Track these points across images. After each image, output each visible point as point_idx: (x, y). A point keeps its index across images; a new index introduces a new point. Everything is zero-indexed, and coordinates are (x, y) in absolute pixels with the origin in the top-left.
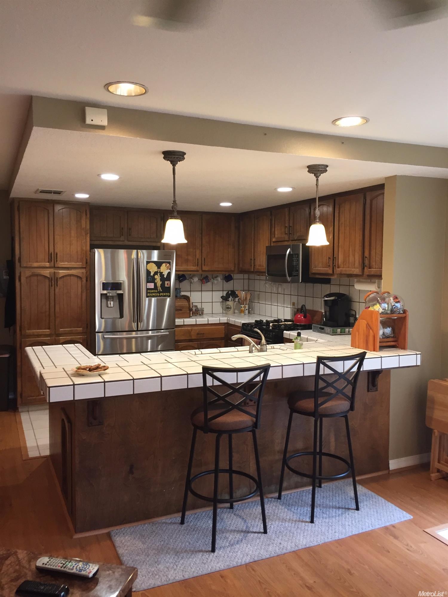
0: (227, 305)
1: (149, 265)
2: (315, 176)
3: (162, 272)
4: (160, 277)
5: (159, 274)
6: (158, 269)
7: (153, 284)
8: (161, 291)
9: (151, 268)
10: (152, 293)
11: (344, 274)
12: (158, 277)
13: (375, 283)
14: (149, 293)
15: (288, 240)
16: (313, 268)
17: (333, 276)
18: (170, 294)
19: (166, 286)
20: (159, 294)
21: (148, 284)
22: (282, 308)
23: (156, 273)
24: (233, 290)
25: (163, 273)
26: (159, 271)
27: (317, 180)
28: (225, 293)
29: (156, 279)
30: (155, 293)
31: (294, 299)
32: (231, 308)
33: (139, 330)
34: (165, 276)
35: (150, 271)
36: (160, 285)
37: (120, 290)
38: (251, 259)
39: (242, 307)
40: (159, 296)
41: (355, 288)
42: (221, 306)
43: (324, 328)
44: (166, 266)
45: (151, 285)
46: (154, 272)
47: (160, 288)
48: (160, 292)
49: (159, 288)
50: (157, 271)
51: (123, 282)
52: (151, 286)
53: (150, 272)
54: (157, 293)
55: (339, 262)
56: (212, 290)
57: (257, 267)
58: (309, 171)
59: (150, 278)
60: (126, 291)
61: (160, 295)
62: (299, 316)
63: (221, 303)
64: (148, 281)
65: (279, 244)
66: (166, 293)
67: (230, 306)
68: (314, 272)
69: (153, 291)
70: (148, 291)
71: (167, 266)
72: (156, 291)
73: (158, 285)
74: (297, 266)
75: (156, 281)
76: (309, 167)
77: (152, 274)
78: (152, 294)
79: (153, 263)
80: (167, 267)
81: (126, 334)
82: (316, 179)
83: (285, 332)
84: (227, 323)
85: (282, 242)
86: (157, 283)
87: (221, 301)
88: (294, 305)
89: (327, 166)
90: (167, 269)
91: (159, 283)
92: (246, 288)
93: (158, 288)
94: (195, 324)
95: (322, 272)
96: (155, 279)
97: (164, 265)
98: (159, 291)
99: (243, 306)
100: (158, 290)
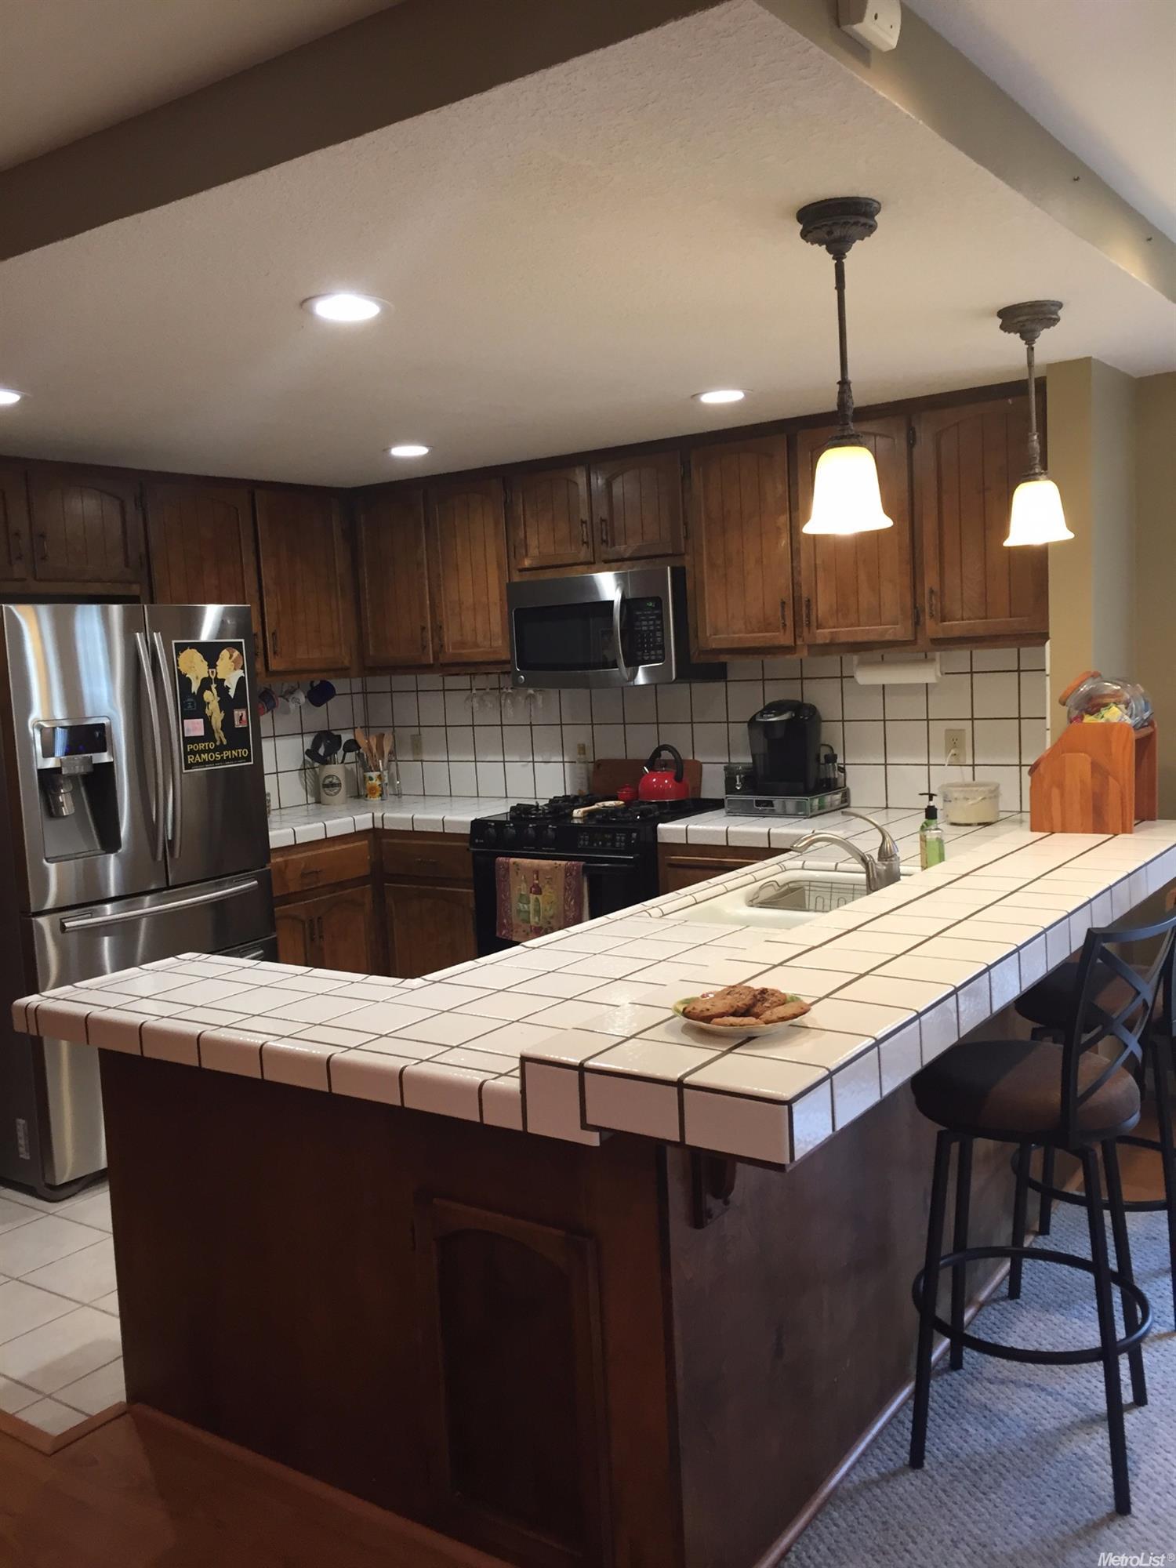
0: (329, 777)
1: (183, 655)
2: (1022, 337)
3: (224, 680)
4: (218, 695)
5: (213, 686)
6: (210, 670)
7: (202, 720)
8: (225, 743)
9: (190, 668)
10: (200, 752)
11: (843, 644)
12: (211, 697)
13: (933, 660)
14: (193, 752)
15: (592, 560)
16: (708, 634)
17: (795, 653)
18: (249, 752)
19: (237, 724)
20: (221, 753)
21: (185, 721)
22: (524, 766)
23: (206, 684)
24: (327, 729)
25: (226, 683)
26: (213, 677)
27: (1031, 349)
28: (308, 741)
29: (208, 703)
30: (208, 751)
31: (580, 735)
32: (339, 785)
33: (170, 884)
34: (232, 693)
35: (188, 678)
36: (219, 725)
37: (102, 748)
38: (423, 629)
39: (371, 779)
40: (219, 761)
41: (857, 682)
42: (302, 784)
43: (771, 802)
44: (230, 658)
45: (195, 727)
46: (200, 678)
47: (222, 735)
48: (220, 749)
49: (220, 735)
50: (207, 676)
51: (108, 721)
52: (195, 729)
53: (189, 681)
54: (214, 751)
55: (819, 612)
56: (272, 735)
57: (449, 649)
58: (1003, 327)
59: (191, 700)
60: (120, 754)
61: (222, 757)
62: (654, 780)
63: (299, 774)
64: (188, 715)
65: (549, 575)
66: (240, 751)
67: (338, 779)
68: (714, 647)
69: (202, 746)
70: (190, 747)
71: (233, 658)
72: (212, 746)
73: (216, 723)
74: (658, 634)
75: (208, 712)
76: (1001, 314)
77: (195, 688)
78: (200, 756)
79: (195, 651)
80: (233, 662)
81: (151, 900)
82: (1027, 346)
83: (660, 826)
84: (374, 830)
85: (561, 569)
86: (211, 717)
87: (299, 768)
88: (584, 754)
89: (1060, 305)
90: (235, 669)
91: (217, 717)
92: (360, 722)
93: (216, 736)
94: (293, 843)
95: (747, 645)
96: (205, 705)
97: (225, 653)
98: (218, 743)
99: (374, 775)
100: (215, 742)
